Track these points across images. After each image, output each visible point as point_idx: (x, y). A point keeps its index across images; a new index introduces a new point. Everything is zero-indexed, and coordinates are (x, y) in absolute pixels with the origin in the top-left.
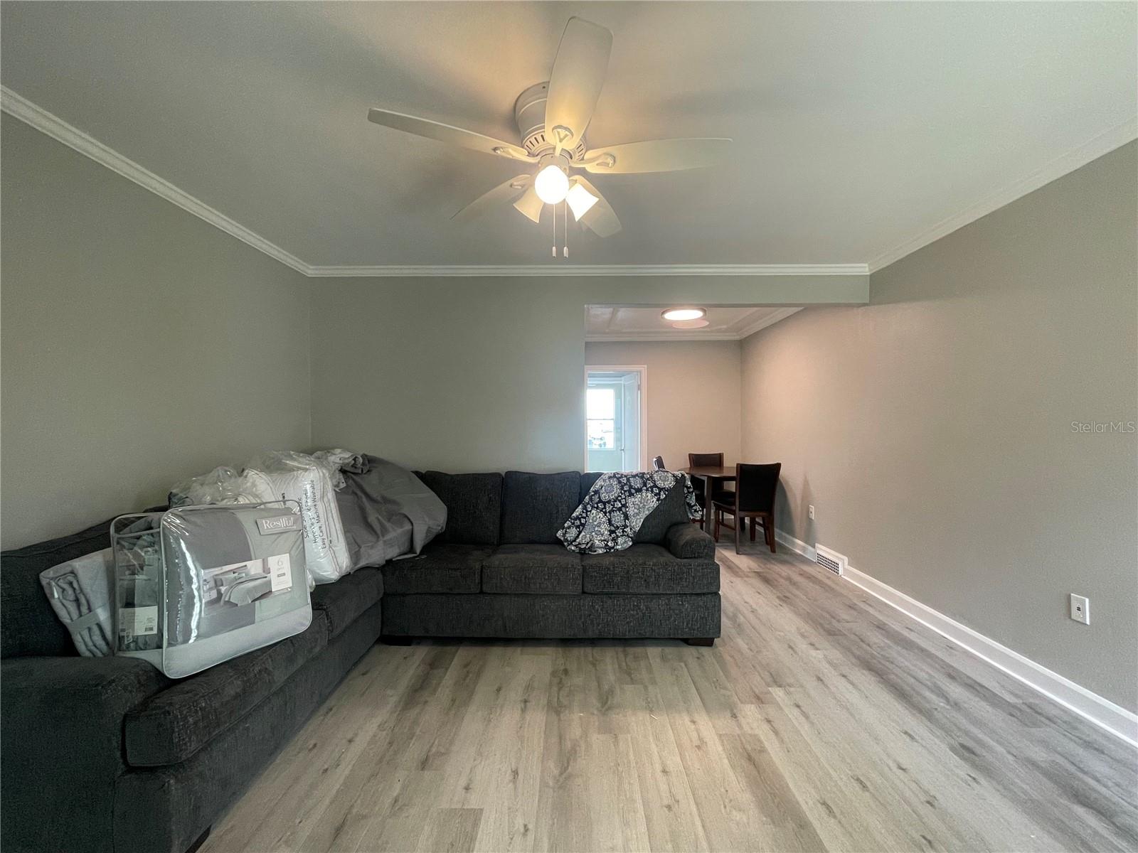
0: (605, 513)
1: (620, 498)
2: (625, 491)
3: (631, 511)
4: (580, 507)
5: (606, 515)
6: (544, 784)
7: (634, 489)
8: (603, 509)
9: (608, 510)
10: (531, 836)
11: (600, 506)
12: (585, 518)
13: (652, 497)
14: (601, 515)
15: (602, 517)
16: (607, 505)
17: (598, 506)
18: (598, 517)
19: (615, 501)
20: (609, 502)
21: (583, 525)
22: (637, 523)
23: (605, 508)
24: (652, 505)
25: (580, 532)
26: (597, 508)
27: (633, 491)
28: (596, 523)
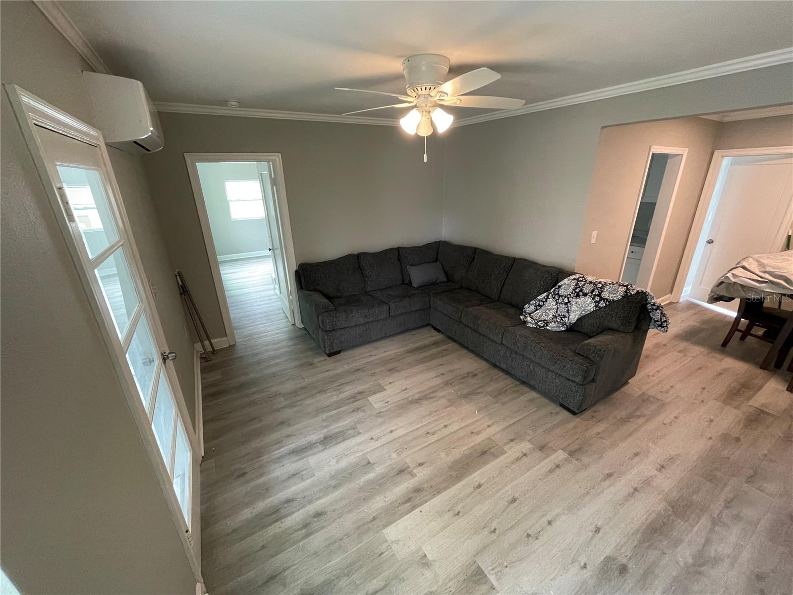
0: (557, 303)
1: (569, 296)
2: (576, 292)
3: (574, 308)
4: (546, 294)
5: (557, 304)
6: (408, 398)
7: (583, 293)
8: (557, 299)
9: (560, 301)
10: (386, 404)
11: (557, 297)
12: (543, 302)
13: (591, 303)
14: (554, 303)
15: (554, 305)
16: (561, 298)
17: (555, 297)
18: (552, 304)
19: (565, 297)
20: (562, 296)
21: (541, 306)
22: (574, 317)
23: (558, 299)
24: (589, 308)
25: (537, 310)
26: (554, 298)
27: (581, 294)
28: (548, 308)
